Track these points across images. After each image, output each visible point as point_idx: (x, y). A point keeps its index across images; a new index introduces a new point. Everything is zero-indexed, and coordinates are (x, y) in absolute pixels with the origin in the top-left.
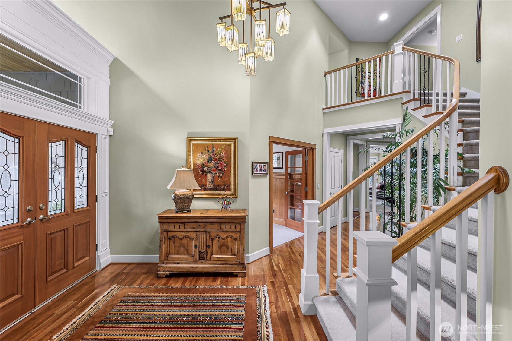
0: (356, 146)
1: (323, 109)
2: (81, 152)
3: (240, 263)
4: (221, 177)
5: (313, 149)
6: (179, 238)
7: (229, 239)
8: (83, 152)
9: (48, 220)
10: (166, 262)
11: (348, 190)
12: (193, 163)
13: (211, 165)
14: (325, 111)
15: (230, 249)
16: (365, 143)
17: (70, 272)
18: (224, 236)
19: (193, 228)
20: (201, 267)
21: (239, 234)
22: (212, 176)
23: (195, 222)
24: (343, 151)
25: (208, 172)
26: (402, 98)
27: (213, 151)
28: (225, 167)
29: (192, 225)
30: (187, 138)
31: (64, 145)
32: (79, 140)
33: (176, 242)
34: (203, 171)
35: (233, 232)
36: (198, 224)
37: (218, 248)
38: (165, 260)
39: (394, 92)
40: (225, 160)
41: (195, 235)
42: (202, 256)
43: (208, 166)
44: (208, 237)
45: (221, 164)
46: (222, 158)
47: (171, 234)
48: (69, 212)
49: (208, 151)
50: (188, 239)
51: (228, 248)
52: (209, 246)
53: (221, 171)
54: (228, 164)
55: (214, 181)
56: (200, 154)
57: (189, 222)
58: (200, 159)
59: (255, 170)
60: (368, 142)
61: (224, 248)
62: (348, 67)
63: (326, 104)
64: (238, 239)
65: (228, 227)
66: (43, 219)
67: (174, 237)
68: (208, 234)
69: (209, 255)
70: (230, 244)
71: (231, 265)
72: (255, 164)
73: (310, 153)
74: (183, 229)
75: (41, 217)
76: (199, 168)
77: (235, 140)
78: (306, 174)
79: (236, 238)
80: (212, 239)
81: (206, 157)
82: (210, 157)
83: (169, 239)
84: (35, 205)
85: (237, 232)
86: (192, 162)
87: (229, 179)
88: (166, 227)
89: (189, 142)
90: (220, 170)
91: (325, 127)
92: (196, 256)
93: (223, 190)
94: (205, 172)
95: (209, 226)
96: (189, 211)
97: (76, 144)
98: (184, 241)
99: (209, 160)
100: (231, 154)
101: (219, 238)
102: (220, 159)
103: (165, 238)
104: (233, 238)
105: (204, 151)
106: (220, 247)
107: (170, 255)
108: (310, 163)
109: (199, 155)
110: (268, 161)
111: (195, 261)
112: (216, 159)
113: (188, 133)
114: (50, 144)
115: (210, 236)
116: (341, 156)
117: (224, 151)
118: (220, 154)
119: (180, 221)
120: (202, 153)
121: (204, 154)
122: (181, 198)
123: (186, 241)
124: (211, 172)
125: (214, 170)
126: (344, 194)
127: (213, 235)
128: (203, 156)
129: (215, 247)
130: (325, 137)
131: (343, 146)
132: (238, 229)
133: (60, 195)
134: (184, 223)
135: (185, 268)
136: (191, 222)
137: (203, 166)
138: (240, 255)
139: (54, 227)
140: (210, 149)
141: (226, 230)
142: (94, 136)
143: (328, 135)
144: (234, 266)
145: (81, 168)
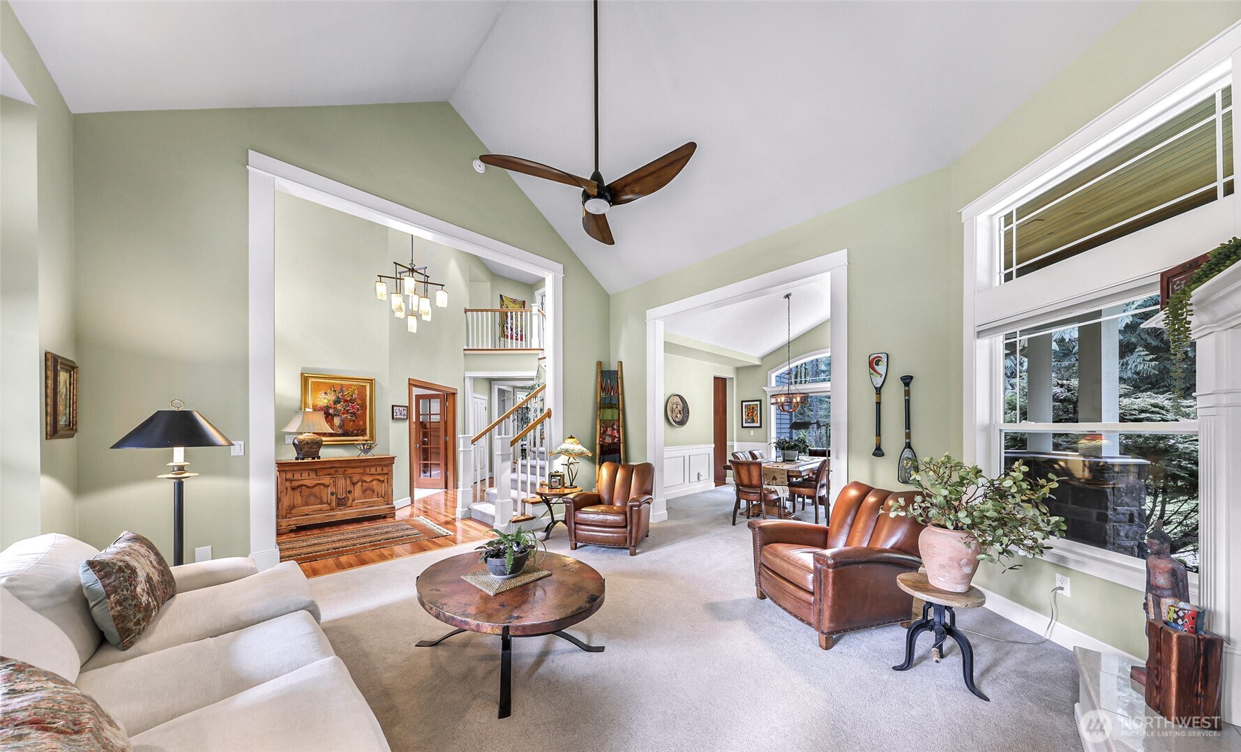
0: (502, 392)
1: (464, 350)
3: (388, 504)
4: (354, 421)
5: (454, 394)
6: (308, 487)
7: (374, 482)
10: (288, 516)
11: (493, 426)
12: (313, 404)
13: (339, 406)
14: (467, 352)
15: (376, 492)
16: (511, 390)
18: (368, 479)
19: (329, 474)
20: (340, 514)
21: (386, 477)
22: (341, 420)
23: (331, 468)
24: (486, 398)
25: (335, 415)
26: (538, 354)
27: (342, 391)
28: (358, 410)
29: (327, 471)
30: (302, 374)
33: (303, 491)
34: (328, 414)
35: (379, 474)
36: (335, 469)
37: (361, 493)
38: (287, 513)
39: (533, 348)
40: (359, 402)
41: (331, 481)
42: (341, 503)
43: (334, 408)
44: (348, 482)
45: (353, 407)
46: (355, 400)
47: (295, 484)
49: (335, 391)
50: (322, 487)
51: (374, 491)
52: (350, 492)
53: (354, 414)
54: (363, 407)
55: (343, 425)
56: (323, 394)
57: (324, 468)
58: (323, 400)
59: (395, 414)
60: (514, 388)
61: (369, 492)
62: (491, 311)
63: (468, 345)
64: (386, 481)
65: (373, 470)
67: (301, 486)
68: (348, 479)
69: (350, 501)
70: (376, 488)
71: (377, 508)
72: (395, 408)
73: (451, 398)
74: (314, 476)
76: (322, 410)
77: (371, 381)
78: (446, 423)
79: (383, 481)
80: (354, 484)
81: (331, 398)
82: (338, 398)
83: (293, 489)
85: (385, 474)
86: (310, 403)
87: (365, 423)
88: (289, 476)
89: (305, 380)
90: (351, 413)
91: (467, 369)
92: (334, 504)
93: (357, 435)
94: (331, 415)
95: (350, 471)
96: (319, 458)
98: (316, 490)
99: (337, 401)
100: (366, 396)
101: (362, 482)
102: (352, 401)
103: (287, 489)
104: (379, 481)
105: (329, 391)
106: (364, 491)
107: (294, 507)
108: (451, 409)
109: (321, 396)
110: (408, 405)
111: (332, 509)
112: (346, 401)
113: (303, 368)
115: (351, 481)
116: (485, 403)
117: (356, 392)
118: (352, 396)
119: (310, 467)
120: (325, 393)
121: (328, 395)
122: (308, 443)
123: (318, 490)
124: (338, 415)
125: (344, 413)
126: (489, 430)
127: (355, 479)
128: (327, 397)
129: (358, 490)
130: (467, 381)
131: (487, 392)
132: (385, 471)
134: (316, 471)
135: (319, 518)
136: (326, 468)
137: (328, 408)
138: (387, 498)
140: (338, 389)
141: (371, 473)
143: (470, 379)
144: (381, 508)
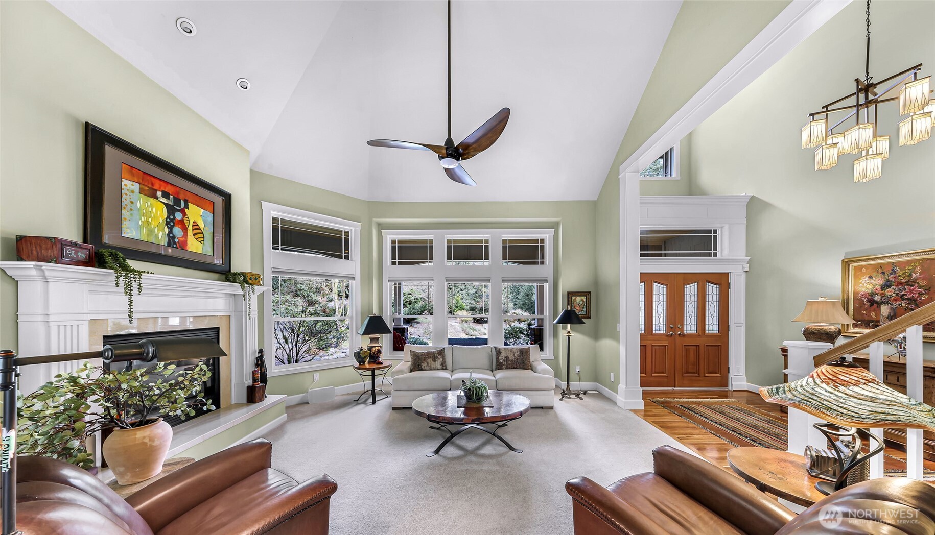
2: (712, 291)
8: (715, 289)
9: (684, 336)
12: (853, 291)
13: (889, 292)
17: (700, 378)
22: (892, 308)
25: (883, 302)
27: (894, 272)
30: (843, 259)
31: (696, 286)
32: (710, 280)
34: (872, 302)
40: (923, 283)
43: (882, 294)
45: (911, 291)
46: (914, 281)
48: (700, 334)
49: (883, 272)
53: (912, 300)
56: (867, 278)
58: (867, 285)
66: (680, 334)
75: (679, 332)
76: (865, 298)
81: (878, 281)
82: (888, 281)
84: (675, 325)
86: (851, 290)
89: (846, 264)
90: (908, 299)
94: (877, 303)
97: (707, 283)
99: (886, 286)
102: (910, 283)
105: (874, 274)
109: (865, 280)
112: (900, 284)
114: (685, 286)
117: (918, 270)
118: (910, 276)
120: (871, 277)
121: (874, 279)
124: (888, 303)
125: (896, 300)
128: (872, 281)
133: (694, 320)
137: (873, 294)
139: (688, 341)
140: (888, 269)
142: (727, 275)
145: (712, 302)
